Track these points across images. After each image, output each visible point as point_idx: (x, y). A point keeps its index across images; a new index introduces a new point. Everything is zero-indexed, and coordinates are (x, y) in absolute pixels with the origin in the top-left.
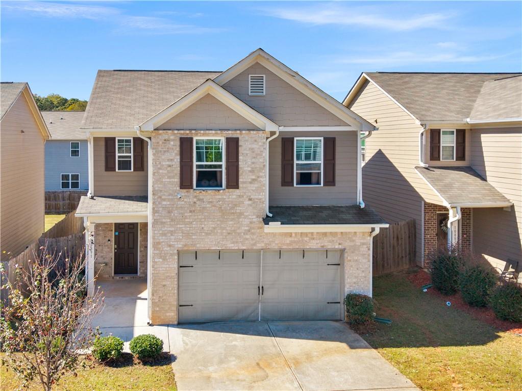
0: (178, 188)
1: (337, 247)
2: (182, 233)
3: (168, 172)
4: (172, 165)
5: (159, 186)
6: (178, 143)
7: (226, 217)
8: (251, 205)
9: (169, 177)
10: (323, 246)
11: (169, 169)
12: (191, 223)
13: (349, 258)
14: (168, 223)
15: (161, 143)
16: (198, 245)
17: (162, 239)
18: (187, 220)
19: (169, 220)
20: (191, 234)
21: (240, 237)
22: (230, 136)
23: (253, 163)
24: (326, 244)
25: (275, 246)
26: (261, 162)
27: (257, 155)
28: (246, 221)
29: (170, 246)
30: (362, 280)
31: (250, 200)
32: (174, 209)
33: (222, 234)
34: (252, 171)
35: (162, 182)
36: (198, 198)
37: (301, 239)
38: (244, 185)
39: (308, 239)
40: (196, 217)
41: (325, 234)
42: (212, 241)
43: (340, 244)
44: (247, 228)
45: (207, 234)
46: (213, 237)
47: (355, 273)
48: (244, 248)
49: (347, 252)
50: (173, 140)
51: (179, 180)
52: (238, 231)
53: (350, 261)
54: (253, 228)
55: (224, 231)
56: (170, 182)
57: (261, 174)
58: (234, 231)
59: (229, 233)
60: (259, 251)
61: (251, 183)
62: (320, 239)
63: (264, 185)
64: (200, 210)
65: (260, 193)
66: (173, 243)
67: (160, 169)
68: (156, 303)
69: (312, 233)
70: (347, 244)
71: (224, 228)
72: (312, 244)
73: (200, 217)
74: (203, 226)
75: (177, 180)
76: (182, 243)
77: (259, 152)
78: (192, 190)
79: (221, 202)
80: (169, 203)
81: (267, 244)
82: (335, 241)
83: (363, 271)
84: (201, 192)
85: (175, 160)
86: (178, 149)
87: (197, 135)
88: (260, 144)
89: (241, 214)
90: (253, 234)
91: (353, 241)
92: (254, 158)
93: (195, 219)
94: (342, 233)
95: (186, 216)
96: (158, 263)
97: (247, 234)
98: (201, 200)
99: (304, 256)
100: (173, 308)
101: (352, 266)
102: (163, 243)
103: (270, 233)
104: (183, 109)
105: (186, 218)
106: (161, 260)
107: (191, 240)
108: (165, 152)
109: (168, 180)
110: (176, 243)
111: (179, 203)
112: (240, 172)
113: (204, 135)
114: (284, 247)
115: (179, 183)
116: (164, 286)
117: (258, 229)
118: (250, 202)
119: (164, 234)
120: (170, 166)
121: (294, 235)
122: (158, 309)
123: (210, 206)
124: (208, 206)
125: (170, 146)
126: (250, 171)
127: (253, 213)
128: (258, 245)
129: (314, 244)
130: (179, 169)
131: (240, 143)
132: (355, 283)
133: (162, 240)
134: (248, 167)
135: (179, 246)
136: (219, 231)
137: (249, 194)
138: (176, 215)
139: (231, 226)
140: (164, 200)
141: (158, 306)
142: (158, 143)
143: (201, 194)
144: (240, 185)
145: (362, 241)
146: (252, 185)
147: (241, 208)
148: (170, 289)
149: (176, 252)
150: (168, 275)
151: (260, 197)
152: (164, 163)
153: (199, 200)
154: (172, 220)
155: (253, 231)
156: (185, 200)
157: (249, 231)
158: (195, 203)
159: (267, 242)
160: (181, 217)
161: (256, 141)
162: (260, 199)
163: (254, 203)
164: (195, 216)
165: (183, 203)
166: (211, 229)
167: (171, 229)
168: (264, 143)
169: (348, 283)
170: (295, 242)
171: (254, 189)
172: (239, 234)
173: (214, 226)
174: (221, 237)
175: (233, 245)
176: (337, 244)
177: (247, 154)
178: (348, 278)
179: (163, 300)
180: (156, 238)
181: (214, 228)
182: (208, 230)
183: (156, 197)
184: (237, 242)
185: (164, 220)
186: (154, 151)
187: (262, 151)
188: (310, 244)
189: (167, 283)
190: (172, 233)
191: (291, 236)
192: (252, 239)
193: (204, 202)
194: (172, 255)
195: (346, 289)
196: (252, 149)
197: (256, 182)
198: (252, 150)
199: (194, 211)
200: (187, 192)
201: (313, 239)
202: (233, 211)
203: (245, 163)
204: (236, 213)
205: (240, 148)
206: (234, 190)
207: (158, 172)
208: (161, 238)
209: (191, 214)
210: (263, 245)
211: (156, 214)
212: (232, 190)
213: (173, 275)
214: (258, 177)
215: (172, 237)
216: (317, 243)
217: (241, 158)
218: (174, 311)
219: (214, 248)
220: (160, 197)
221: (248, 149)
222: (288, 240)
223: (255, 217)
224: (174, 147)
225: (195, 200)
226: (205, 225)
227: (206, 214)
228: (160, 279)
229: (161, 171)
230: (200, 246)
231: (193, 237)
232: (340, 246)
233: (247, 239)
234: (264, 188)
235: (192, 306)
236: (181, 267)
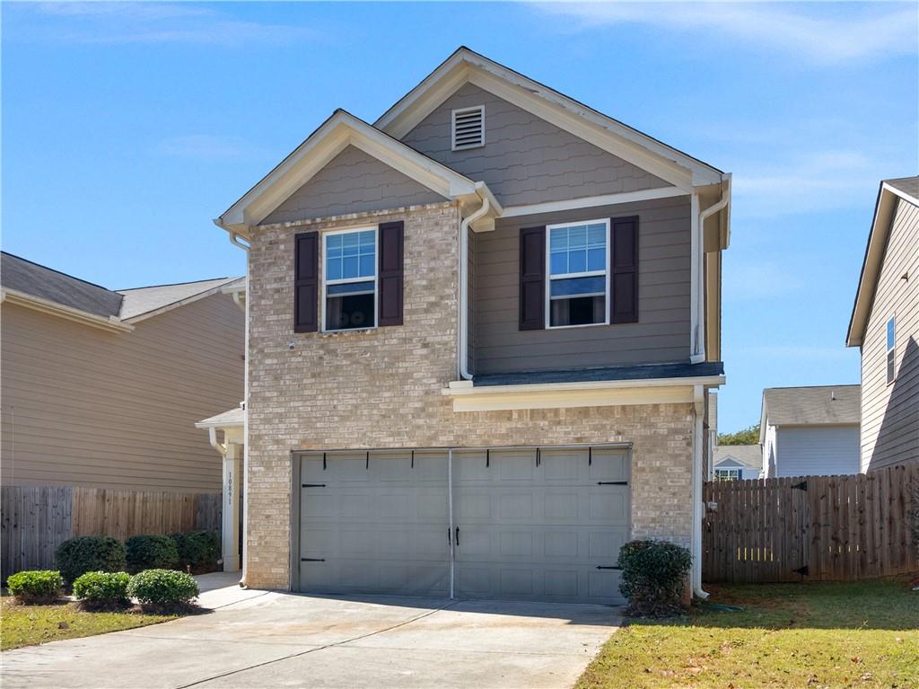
0: (292, 332)
1: (612, 440)
2: (299, 417)
3: (276, 302)
4: (282, 289)
5: (260, 329)
6: (292, 246)
7: (378, 384)
8: (426, 357)
9: (276, 312)
10: (579, 439)
11: (276, 296)
12: (314, 397)
13: (640, 464)
14: (275, 399)
15: (264, 248)
16: (327, 441)
17: (264, 429)
18: (307, 392)
19: (276, 394)
20: (314, 420)
21: (405, 424)
22: (388, 220)
23: (432, 270)
24: (587, 434)
25: (475, 442)
26: (447, 267)
27: (441, 252)
28: (418, 391)
29: (277, 442)
30: (671, 514)
31: (425, 345)
32: (286, 371)
33: (370, 417)
34: (429, 287)
35: (265, 321)
36: (326, 348)
37: (531, 424)
38: (414, 317)
39: (546, 423)
40: (323, 386)
41: (584, 412)
42: (352, 433)
43: (619, 433)
44: (418, 405)
45: (343, 418)
46: (355, 424)
47: (655, 498)
48: (413, 445)
49: (636, 451)
50: (284, 242)
51: (293, 317)
52: (401, 411)
53: (643, 470)
54: (432, 404)
55: (375, 412)
56: (278, 321)
57: (448, 291)
58: (394, 410)
59: (384, 416)
60: (442, 452)
61: (427, 311)
62: (572, 423)
63: (456, 314)
64: (330, 372)
65: (446, 331)
66: (284, 437)
67: (261, 297)
68: (254, 548)
69: (556, 411)
70: (636, 433)
71: (375, 406)
72: (556, 435)
73: (330, 385)
74: (335, 402)
75: (289, 316)
76: (298, 437)
77: (444, 247)
78: (315, 334)
79: (369, 354)
80: (275, 361)
81: (459, 436)
82: (608, 427)
83: (674, 494)
84: (330, 336)
85: (287, 279)
86: (292, 257)
87: (325, 225)
88: (446, 229)
89: (408, 375)
90: (431, 416)
91: (652, 425)
92: (434, 259)
93: (321, 390)
94: (624, 408)
95: (305, 384)
96: (257, 475)
97: (419, 417)
98: (333, 352)
100: (282, 559)
101: (647, 483)
102: (266, 438)
103: (465, 413)
104: (304, 181)
105: (305, 387)
106: (262, 469)
107: (313, 431)
108: (270, 264)
109: (275, 318)
110: (288, 437)
111: (293, 359)
112: (406, 291)
113: (339, 223)
114: (495, 442)
115: (292, 322)
116: (268, 517)
117: (442, 405)
118: (425, 351)
119: (267, 421)
120: (277, 291)
121: (515, 416)
122: (257, 559)
123: (348, 363)
124: (344, 362)
125: (279, 253)
126: (425, 288)
127: (432, 373)
128: (441, 438)
129: (560, 436)
130: (293, 294)
131: (406, 233)
132: (654, 520)
133: (264, 432)
134: (422, 278)
135: (294, 442)
136: (365, 412)
137: (424, 334)
138: (288, 382)
139: (388, 400)
140: (268, 356)
141: (257, 554)
142: (259, 249)
143: (331, 341)
144: (406, 318)
145: (673, 425)
146: (430, 316)
147: (407, 365)
148: (278, 523)
149: (288, 453)
150: (274, 496)
151: (445, 338)
152: (268, 287)
153: (329, 352)
154: (281, 393)
155: (431, 409)
156: (304, 353)
157: (423, 410)
158: (321, 358)
159: (459, 433)
160: (297, 387)
161: (437, 224)
162: (446, 344)
163: (433, 351)
164: (321, 383)
165: (300, 359)
166: (350, 408)
167: (279, 410)
168: (453, 227)
169: (635, 521)
170: (518, 431)
171: (433, 322)
172: (403, 416)
173: (354, 402)
174: (370, 424)
175: (391, 439)
176: (613, 432)
177: (419, 253)
178: (637, 508)
179: (266, 543)
180: (254, 427)
181: (356, 407)
182: (344, 411)
183: (255, 351)
184: (399, 434)
185: (268, 394)
186: (252, 265)
187: (450, 244)
188: (550, 435)
189: (272, 511)
190: (281, 417)
191: (509, 419)
192: (430, 427)
193: (337, 356)
194: (281, 459)
195: (633, 534)
196: (430, 241)
197: (437, 309)
198: (430, 244)
199: (319, 374)
200: (307, 337)
201: (559, 423)
202: (391, 371)
203: (415, 273)
204: (397, 374)
205: (405, 243)
206: (394, 327)
207: (258, 305)
208: (262, 427)
209: (313, 380)
210: (452, 438)
211: (255, 384)
212: (389, 328)
213: (282, 497)
214: (442, 298)
215: (281, 426)
216: (566, 433)
217: (407, 261)
218: (284, 564)
219: (355, 446)
220: (261, 351)
221: (421, 242)
222: (504, 427)
223: (434, 381)
224: (286, 255)
225: (322, 352)
226: (339, 400)
227: (341, 379)
228: (260, 504)
229: (263, 302)
230: (331, 442)
231: (318, 425)
232: (620, 439)
233: (419, 427)
234: (453, 320)
235: (323, 560)
236: (304, 486)
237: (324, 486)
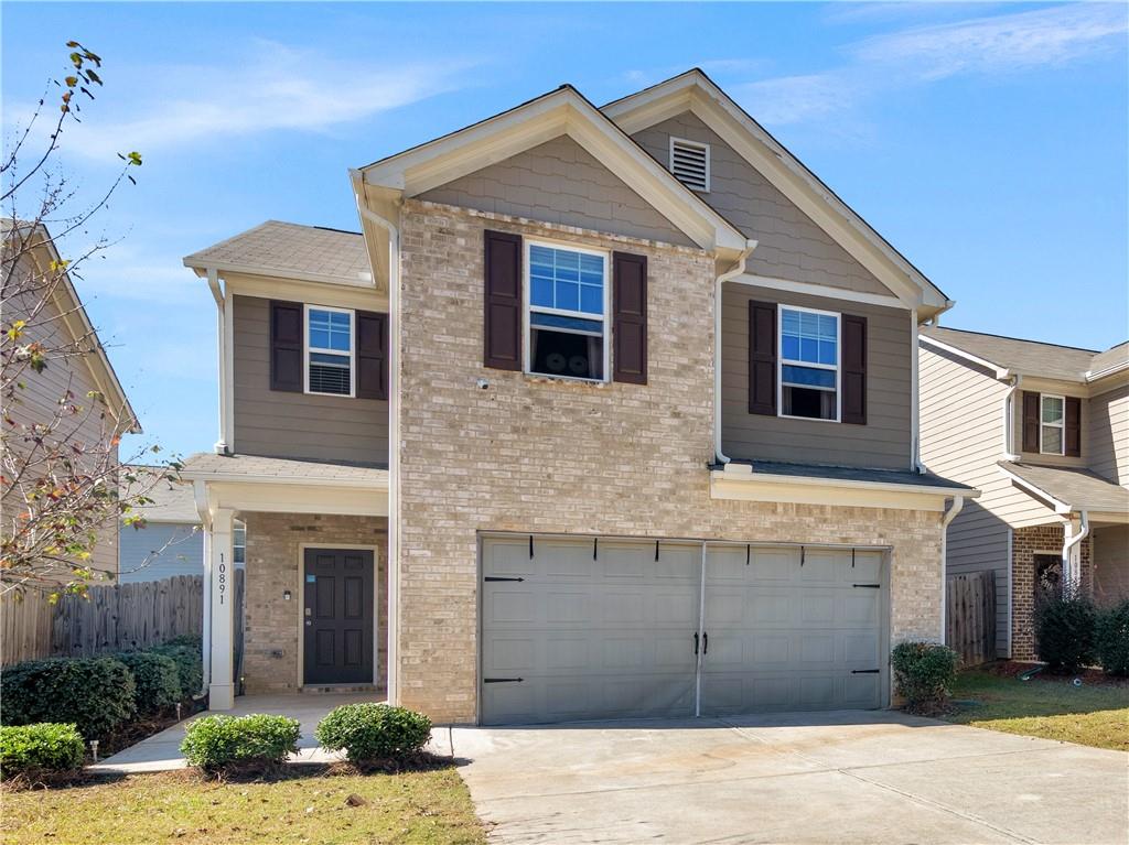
0: (479, 365)
1: (874, 542)
2: (492, 484)
3: (450, 317)
4: (462, 301)
5: (422, 351)
6: (480, 245)
7: (612, 453)
8: (677, 429)
9: (452, 332)
10: (844, 540)
11: (452, 309)
12: (518, 460)
13: (899, 568)
14: (450, 455)
15: (428, 235)
16: (536, 521)
17: (430, 496)
18: (504, 452)
19: (452, 448)
20: (516, 490)
21: (650, 507)
22: (625, 249)
23: (684, 326)
24: (852, 534)
25: (736, 534)
26: (703, 327)
27: (694, 307)
28: (666, 469)
29: (455, 516)
30: (925, 616)
31: (676, 415)
32: (468, 419)
33: (601, 495)
34: (681, 346)
35: (432, 342)
36: (535, 396)
37: (796, 520)
38: (661, 378)
39: (813, 520)
40: (531, 447)
41: (849, 512)
42: (575, 513)
43: (881, 536)
44: (667, 486)
45: (562, 493)
46: (577, 501)
47: (912, 602)
48: (661, 533)
49: (895, 555)
50: (463, 235)
51: (482, 343)
52: (645, 491)
53: (902, 574)
54: (684, 487)
55: (608, 488)
56: (453, 344)
57: (703, 356)
58: (635, 489)
59: (621, 496)
60: (696, 544)
61: (677, 374)
62: (838, 522)
63: (711, 384)
64: (542, 429)
65: (701, 402)
66: (466, 510)
67: (424, 305)
68: (415, 667)
69: (822, 508)
70: (895, 537)
71: (608, 481)
72: (821, 534)
73: (542, 447)
74: (550, 470)
75: (476, 341)
76: (490, 511)
77: (698, 302)
78: (518, 374)
79: (599, 414)
80: (451, 401)
81: (717, 527)
82: (871, 529)
83: (928, 598)
84: (544, 381)
85: (471, 289)
86: (479, 260)
87: (533, 231)
88: (701, 281)
89: (652, 449)
90: (683, 500)
91: (909, 530)
92: (687, 313)
93: (528, 451)
94: (885, 510)
95: (502, 441)
96: (419, 561)
97: (667, 499)
98: (547, 404)
99: (803, 561)
100: (465, 682)
101: (905, 586)
102: (435, 509)
103: (724, 501)
104: (495, 160)
105: (502, 444)
106: (428, 553)
107: (516, 505)
108: (439, 261)
109: (450, 339)
110: (473, 510)
111: (480, 403)
112: (651, 344)
113: (552, 234)
114: (759, 537)
115: (481, 351)
116: (439, 622)
117: (696, 489)
118: (675, 422)
119: (437, 485)
120: (454, 302)
121: (780, 509)
122: (420, 684)
123: (570, 421)
124: (564, 419)
125: (456, 250)
126: (676, 345)
127: (684, 449)
128: (695, 528)
129: (825, 535)
130: (482, 312)
131: (650, 273)
132: (911, 623)
133: (431, 500)
134: (671, 332)
135: (483, 518)
136: (595, 487)
137: (674, 401)
138: (473, 434)
139: (626, 475)
140: (438, 391)
141: (421, 675)
142: (419, 235)
143: (544, 387)
144: (651, 377)
145: (926, 532)
146: (681, 380)
147: (652, 435)
148: (457, 630)
149: (472, 533)
150: (450, 593)
151: (701, 411)
152: (436, 292)
153: (539, 401)
154: (461, 448)
155: (682, 493)
156: (499, 398)
157: (673, 492)
158: (527, 408)
159: (717, 523)
160: (488, 443)
161: (689, 272)
162: (702, 417)
163: (686, 423)
164: (528, 442)
165: (494, 405)
166: (572, 479)
167: (457, 472)
168: (710, 282)
169: (897, 623)
170: (783, 526)
171: (686, 389)
172: (647, 497)
173: (579, 473)
174: (600, 502)
175: (631, 525)
176: (876, 535)
177: (668, 301)
178: (897, 611)
179: (436, 659)
180: (413, 492)
181: (582, 479)
182: (564, 483)
183: (413, 382)
184: (641, 519)
185: (437, 447)
186: (408, 255)
187: (706, 301)
188: (817, 533)
189: (447, 614)
190: (461, 482)
191: (774, 512)
192: (681, 514)
193: (552, 409)
194: (461, 540)
195: (893, 636)
196: (681, 291)
197: (691, 374)
198: (679, 291)
199: (525, 430)
200: (505, 376)
201: (825, 521)
202: (630, 440)
203: (662, 324)
204: (639, 444)
205: (649, 285)
206: (634, 386)
207: (417, 315)
208: (427, 492)
209: (516, 437)
210: (709, 529)
211: (414, 429)
212: (628, 385)
213: (465, 594)
214: (696, 362)
215: (461, 494)
216: (832, 532)
217: (651, 308)
218: (470, 688)
219: (580, 531)
220: (426, 383)
221: (670, 289)
222: (768, 521)
223: (687, 458)
224: (468, 254)
225: (528, 401)
226: (556, 469)
227: (558, 440)
228: (425, 603)
229: (428, 313)
230: (543, 522)
231: (523, 498)
232: (882, 541)
233: (667, 512)
234: (710, 391)
235: (520, 680)
236: (487, 579)
237: (520, 580)
